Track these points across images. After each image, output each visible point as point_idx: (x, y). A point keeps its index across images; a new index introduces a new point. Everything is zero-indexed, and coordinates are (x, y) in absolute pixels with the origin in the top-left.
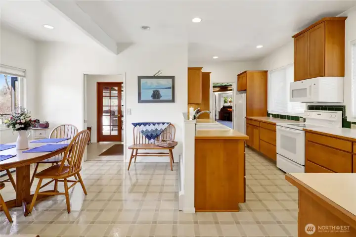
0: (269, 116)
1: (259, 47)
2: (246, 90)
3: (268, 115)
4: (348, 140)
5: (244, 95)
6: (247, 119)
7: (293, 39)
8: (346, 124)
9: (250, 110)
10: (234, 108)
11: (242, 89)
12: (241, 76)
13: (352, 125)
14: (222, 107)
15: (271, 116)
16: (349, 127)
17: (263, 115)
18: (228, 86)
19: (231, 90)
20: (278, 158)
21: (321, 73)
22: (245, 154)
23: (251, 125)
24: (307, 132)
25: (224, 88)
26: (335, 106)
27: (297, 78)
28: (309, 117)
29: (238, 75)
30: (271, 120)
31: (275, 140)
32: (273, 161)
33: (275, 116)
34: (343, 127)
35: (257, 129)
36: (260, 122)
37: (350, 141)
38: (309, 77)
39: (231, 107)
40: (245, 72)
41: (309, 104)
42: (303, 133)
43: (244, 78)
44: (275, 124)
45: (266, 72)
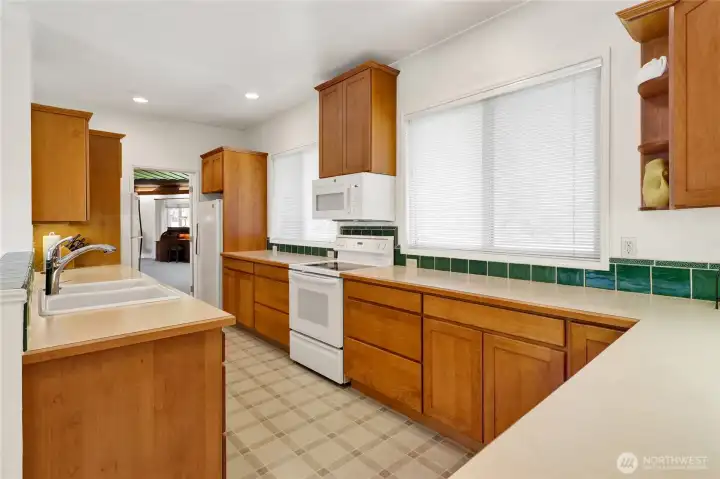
0: (271, 249)
1: (252, 96)
2: (222, 192)
3: (269, 246)
4: (414, 291)
5: (218, 203)
6: (226, 258)
7: (317, 92)
8: (399, 259)
9: (231, 239)
10: (193, 234)
11: (213, 190)
12: (210, 159)
13: (408, 260)
14: (164, 230)
15: (275, 247)
16: (403, 263)
17: (259, 248)
18: (180, 181)
19: (187, 192)
20: (294, 339)
21: (365, 167)
22: (224, 368)
23: (233, 270)
24: (347, 280)
25: (169, 187)
26: (384, 227)
27: (325, 172)
28: (344, 248)
29: (204, 157)
30: (275, 257)
31: (286, 302)
32: (284, 348)
33: (283, 248)
34: (395, 264)
35: (249, 279)
36: (255, 263)
37: (419, 292)
38: (345, 171)
39: (186, 230)
40: (220, 150)
41: (343, 224)
42: (339, 283)
43: (218, 165)
44: (286, 268)
45: (265, 156)
